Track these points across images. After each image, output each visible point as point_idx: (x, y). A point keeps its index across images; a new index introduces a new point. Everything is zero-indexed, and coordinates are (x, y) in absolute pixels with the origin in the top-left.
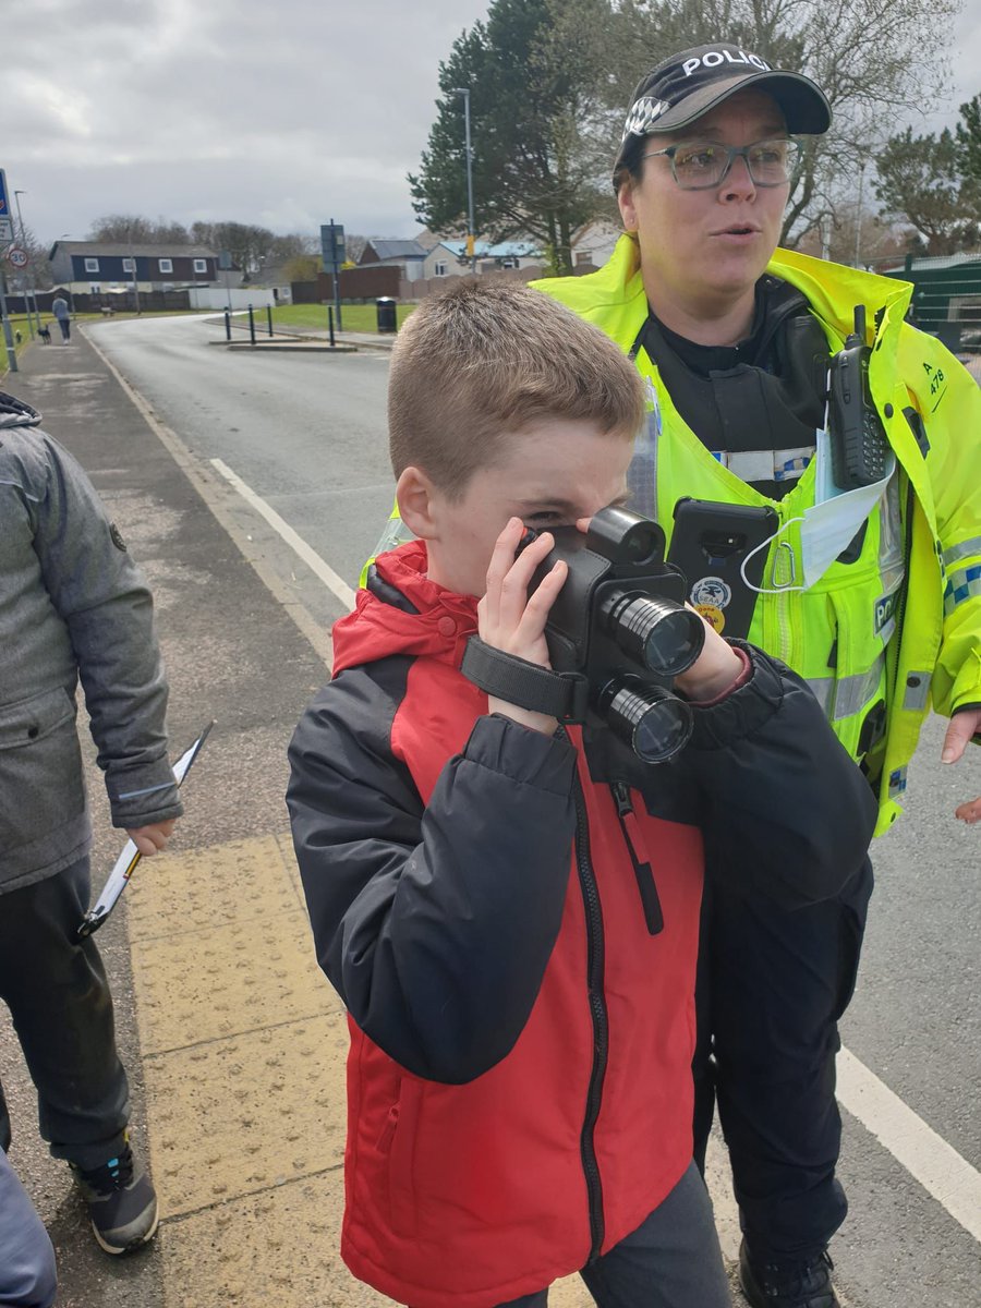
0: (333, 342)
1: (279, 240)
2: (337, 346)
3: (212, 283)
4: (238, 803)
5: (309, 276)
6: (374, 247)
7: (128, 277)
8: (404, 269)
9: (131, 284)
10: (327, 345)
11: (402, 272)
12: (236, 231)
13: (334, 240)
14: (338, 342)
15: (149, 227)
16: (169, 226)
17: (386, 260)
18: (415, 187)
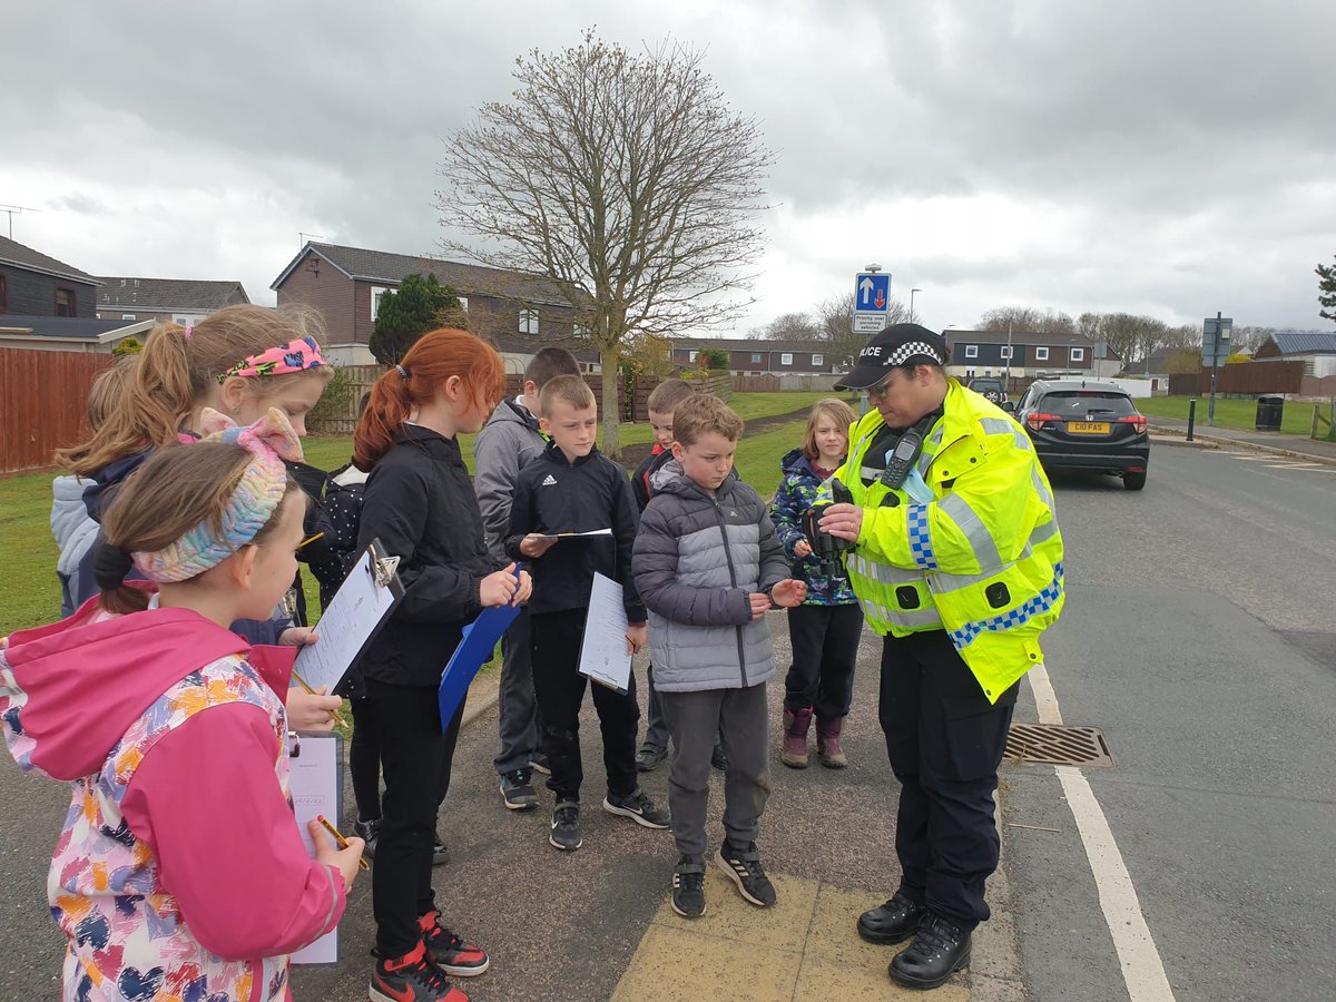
0: (1190, 436)
1: (1171, 331)
2: (1196, 441)
3: (1085, 371)
4: (806, 844)
5: (1191, 368)
6: (1276, 340)
7: (1003, 362)
8: (1312, 364)
9: (1004, 369)
10: (1183, 439)
11: (1308, 368)
12: (1125, 323)
13: (1218, 333)
14: (1196, 436)
15: (1036, 318)
16: (1056, 316)
17: (1290, 354)
18: (1324, 280)
